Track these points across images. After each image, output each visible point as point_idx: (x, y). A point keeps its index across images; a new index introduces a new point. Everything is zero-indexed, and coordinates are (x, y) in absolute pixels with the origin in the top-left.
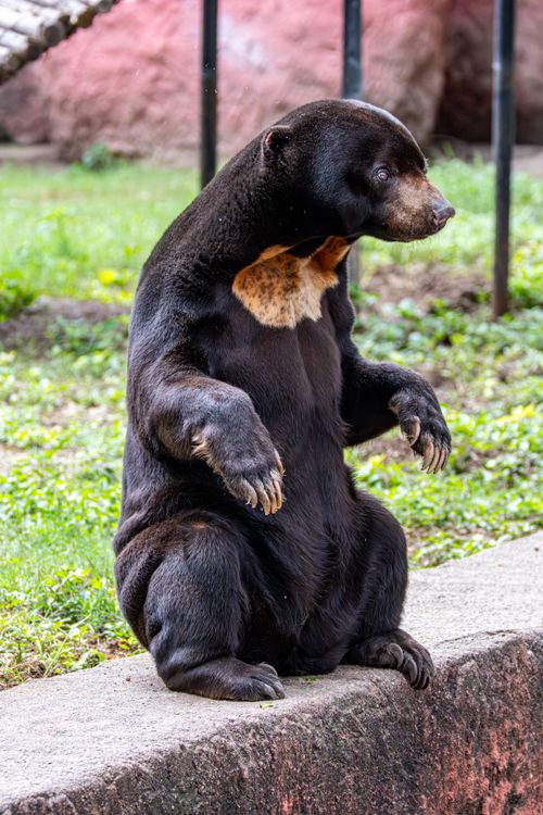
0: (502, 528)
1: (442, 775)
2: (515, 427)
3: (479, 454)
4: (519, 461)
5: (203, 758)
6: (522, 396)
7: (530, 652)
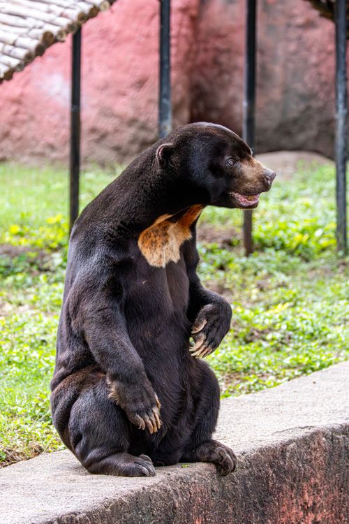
0: (282, 373)
1: (279, 509)
2: (277, 316)
3: (258, 332)
4: (282, 336)
5: (155, 495)
6: (275, 299)
7: (324, 439)
